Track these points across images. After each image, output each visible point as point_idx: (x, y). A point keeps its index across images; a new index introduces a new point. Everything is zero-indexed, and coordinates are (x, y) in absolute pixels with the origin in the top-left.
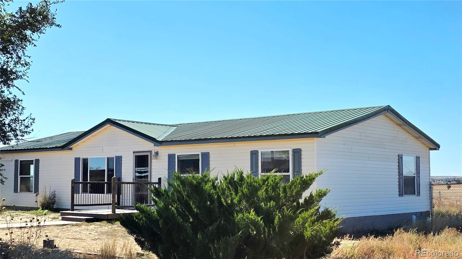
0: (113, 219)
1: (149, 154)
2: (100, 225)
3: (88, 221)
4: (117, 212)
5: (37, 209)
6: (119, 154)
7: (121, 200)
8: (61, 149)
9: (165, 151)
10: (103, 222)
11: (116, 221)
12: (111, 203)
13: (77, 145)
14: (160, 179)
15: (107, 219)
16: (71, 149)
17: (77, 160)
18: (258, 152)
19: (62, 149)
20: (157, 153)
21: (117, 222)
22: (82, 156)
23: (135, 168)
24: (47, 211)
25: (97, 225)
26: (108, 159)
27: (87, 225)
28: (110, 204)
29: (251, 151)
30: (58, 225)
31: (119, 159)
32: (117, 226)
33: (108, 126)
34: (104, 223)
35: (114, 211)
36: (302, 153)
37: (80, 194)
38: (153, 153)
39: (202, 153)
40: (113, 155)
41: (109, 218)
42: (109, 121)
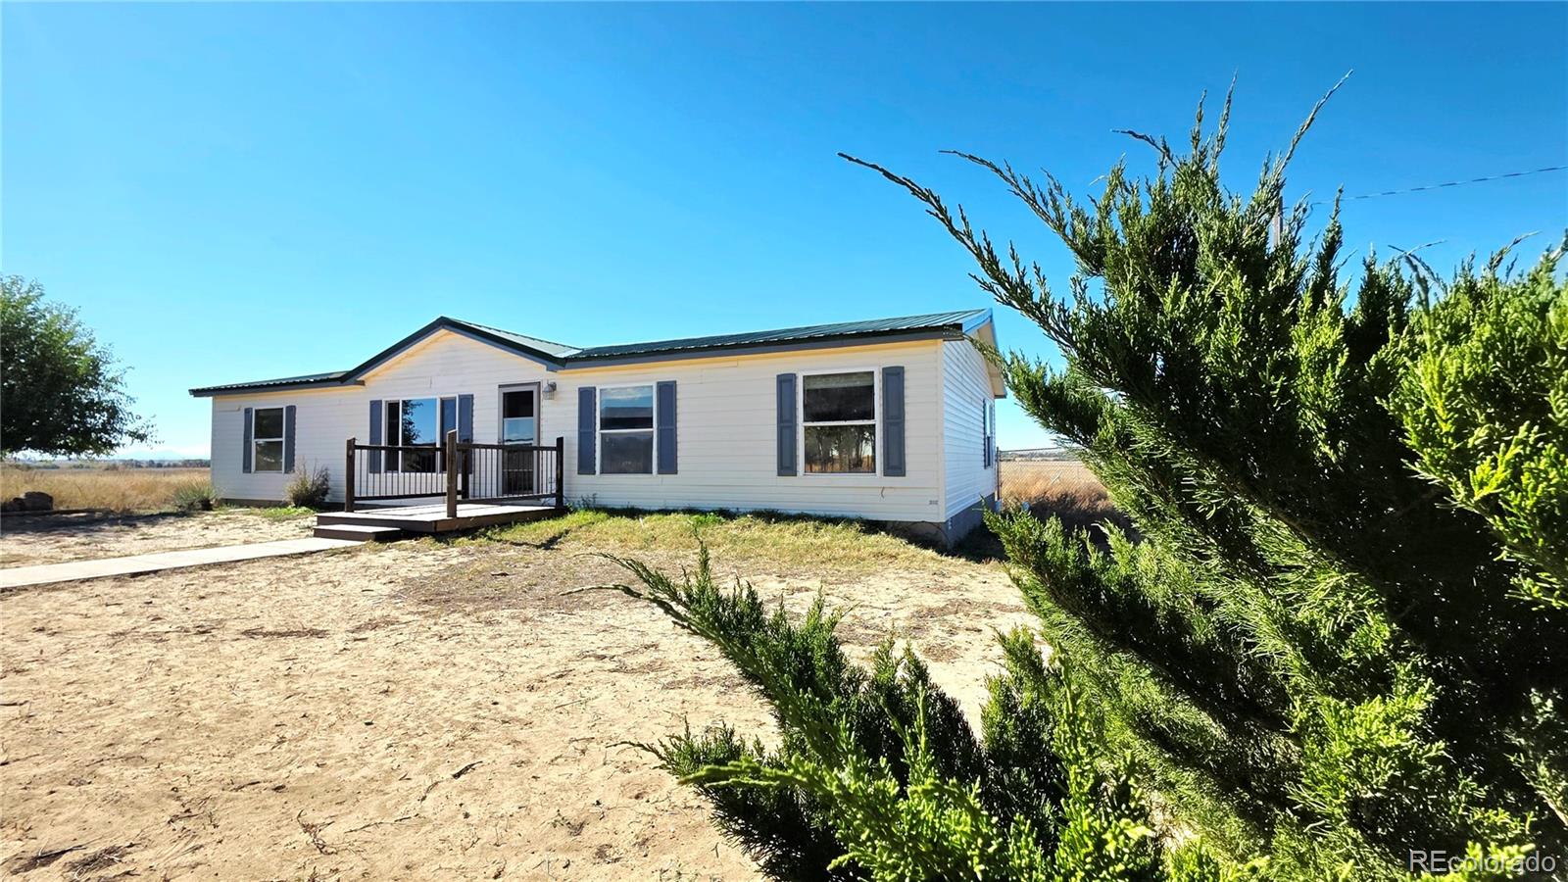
0: (451, 532)
1: (534, 389)
2: (413, 549)
3: (381, 538)
4: (459, 514)
5: (285, 505)
6: (466, 392)
7: (471, 486)
8: (339, 383)
9: (571, 382)
10: (423, 539)
11: (458, 537)
12: (445, 490)
13: (374, 376)
14: (560, 441)
15: (433, 531)
16: (362, 383)
17: (375, 406)
18: (796, 378)
19: (342, 382)
20: (553, 387)
21: (460, 540)
22: (387, 397)
23: (504, 417)
24: (304, 508)
25: (406, 549)
26: (443, 402)
27: (376, 551)
28: (443, 494)
29: (778, 376)
30: (285, 556)
31: (467, 401)
32: (459, 549)
33: (443, 332)
34: (427, 541)
35: (452, 511)
36: (906, 376)
37: (383, 474)
38: (544, 386)
39: (658, 383)
40: (453, 392)
41: (438, 530)
42: (444, 323)
